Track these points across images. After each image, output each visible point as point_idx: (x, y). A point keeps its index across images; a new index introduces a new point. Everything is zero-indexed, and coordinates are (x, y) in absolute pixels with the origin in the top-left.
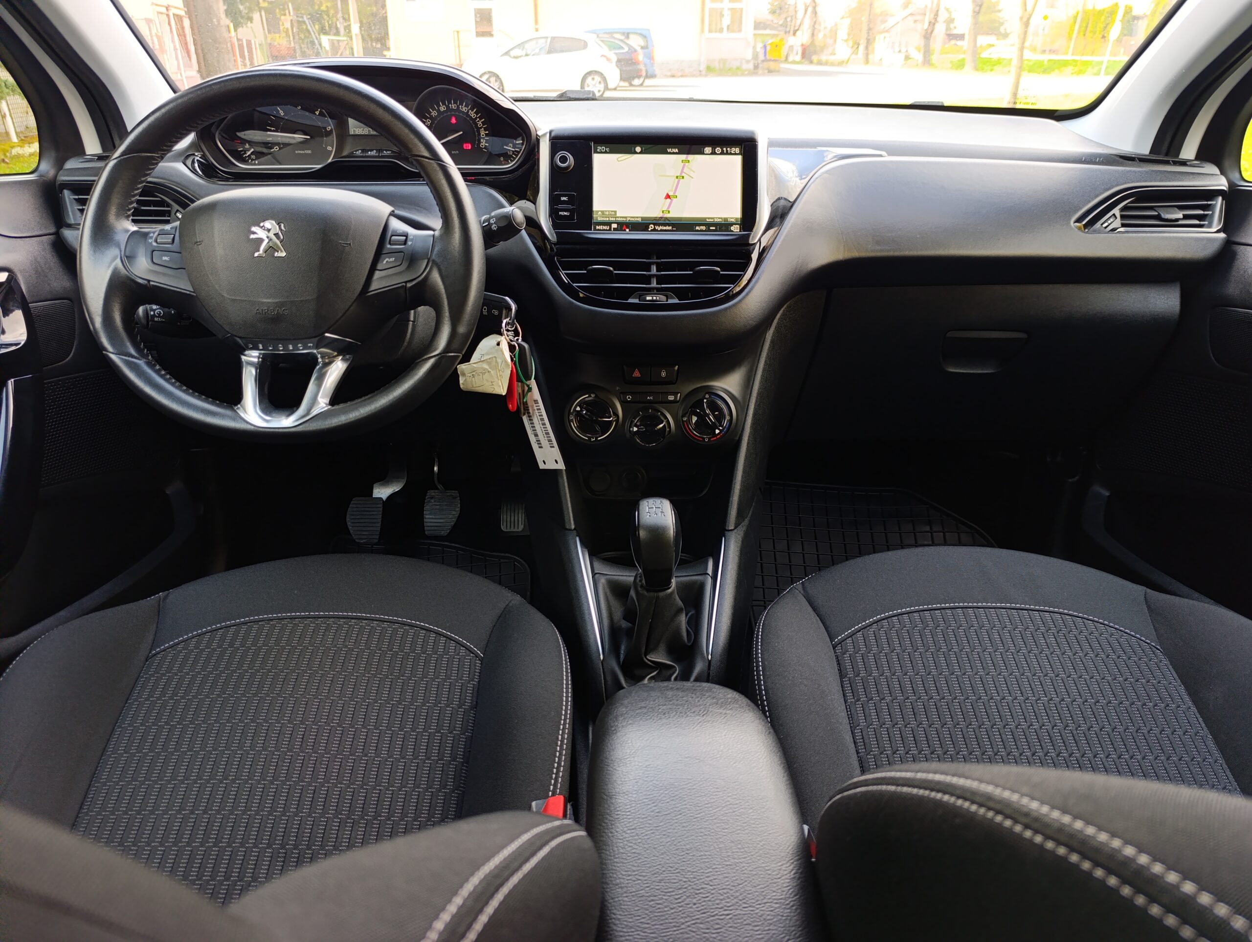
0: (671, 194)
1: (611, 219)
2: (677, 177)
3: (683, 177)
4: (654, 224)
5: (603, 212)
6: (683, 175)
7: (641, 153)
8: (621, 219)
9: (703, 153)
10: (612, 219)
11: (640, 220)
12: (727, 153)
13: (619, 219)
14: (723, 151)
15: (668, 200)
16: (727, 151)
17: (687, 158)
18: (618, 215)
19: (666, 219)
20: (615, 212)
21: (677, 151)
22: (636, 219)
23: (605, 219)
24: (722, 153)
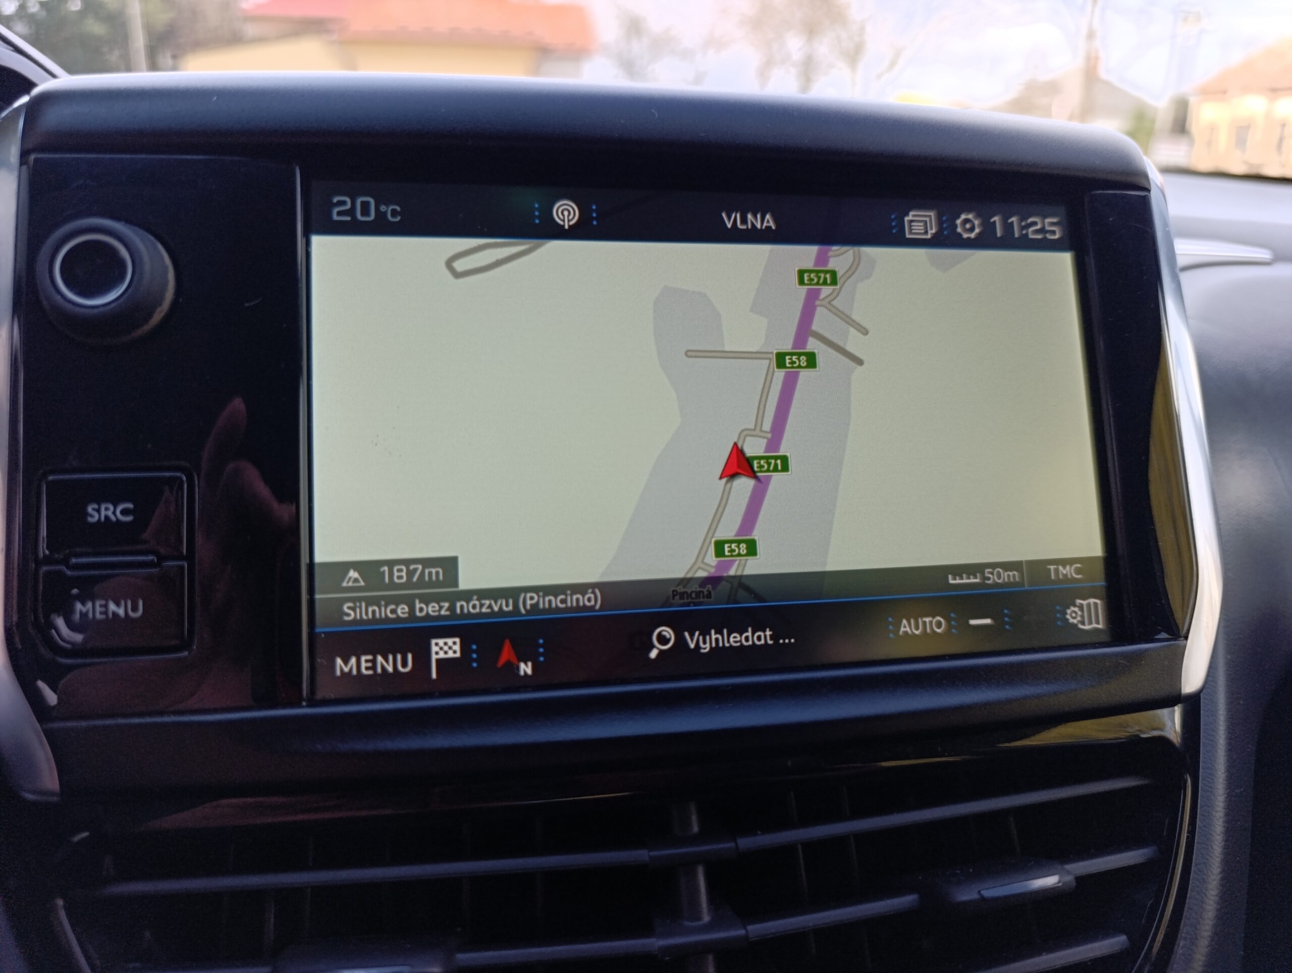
0: (754, 448)
1: (424, 609)
2: (781, 363)
3: (812, 360)
4: (680, 622)
5: (370, 569)
6: (812, 345)
7: (578, 232)
8: (486, 606)
9: (898, 240)
10: (432, 609)
11: (591, 600)
12: (1009, 242)
13: (472, 607)
14: (988, 228)
15: (745, 485)
16: (1008, 227)
17: (822, 259)
18: (465, 583)
19: (742, 584)
20: (450, 564)
21: (769, 221)
22: (573, 600)
23: (386, 612)
24: (986, 241)
